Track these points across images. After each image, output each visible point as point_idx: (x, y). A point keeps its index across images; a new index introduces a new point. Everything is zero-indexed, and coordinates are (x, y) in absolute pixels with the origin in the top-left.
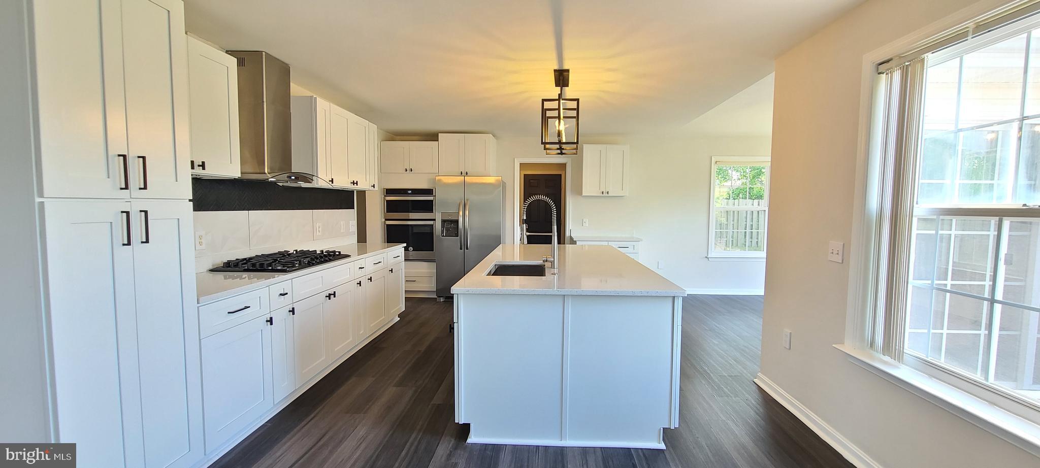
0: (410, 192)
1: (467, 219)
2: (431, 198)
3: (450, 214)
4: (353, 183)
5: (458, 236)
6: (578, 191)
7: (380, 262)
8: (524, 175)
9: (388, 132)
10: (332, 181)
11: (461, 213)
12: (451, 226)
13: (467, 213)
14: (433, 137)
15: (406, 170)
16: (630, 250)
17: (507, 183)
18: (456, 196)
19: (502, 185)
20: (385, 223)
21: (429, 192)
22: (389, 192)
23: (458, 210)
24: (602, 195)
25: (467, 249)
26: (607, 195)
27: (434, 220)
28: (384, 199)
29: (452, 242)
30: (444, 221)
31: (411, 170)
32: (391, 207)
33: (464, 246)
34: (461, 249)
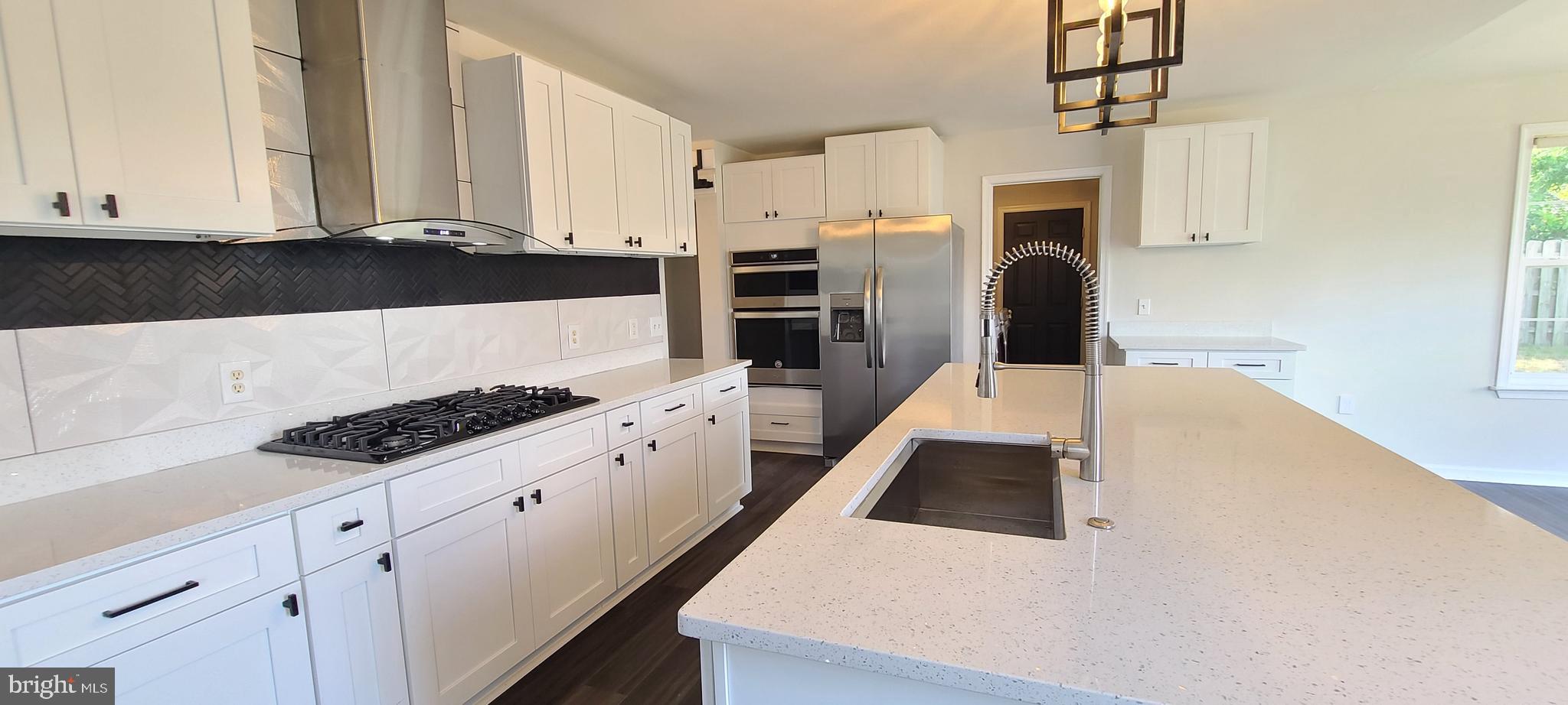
0: (775, 256)
1: (880, 305)
2: (812, 267)
3: (846, 298)
4: (630, 242)
5: (863, 341)
6: (1130, 236)
7: (682, 405)
8: (1005, 214)
9: (735, 146)
10: (570, 239)
11: (868, 294)
12: (851, 319)
13: (880, 292)
14: (815, 146)
15: (767, 215)
16: (1269, 371)
17: (965, 231)
18: (862, 260)
19: (956, 234)
20: (733, 315)
21: (809, 254)
22: (740, 258)
23: (862, 290)
24: (1191, 242)
25: (881, 366)
26: (1204, 242)
27: (818, 309)
28: (731, 270)
29: (853, 350)
30: (836, 312)
31: (776, 215)
32: (744, 286)
33: (875, 361)
34: (869, 366)
